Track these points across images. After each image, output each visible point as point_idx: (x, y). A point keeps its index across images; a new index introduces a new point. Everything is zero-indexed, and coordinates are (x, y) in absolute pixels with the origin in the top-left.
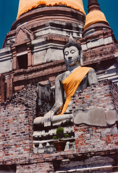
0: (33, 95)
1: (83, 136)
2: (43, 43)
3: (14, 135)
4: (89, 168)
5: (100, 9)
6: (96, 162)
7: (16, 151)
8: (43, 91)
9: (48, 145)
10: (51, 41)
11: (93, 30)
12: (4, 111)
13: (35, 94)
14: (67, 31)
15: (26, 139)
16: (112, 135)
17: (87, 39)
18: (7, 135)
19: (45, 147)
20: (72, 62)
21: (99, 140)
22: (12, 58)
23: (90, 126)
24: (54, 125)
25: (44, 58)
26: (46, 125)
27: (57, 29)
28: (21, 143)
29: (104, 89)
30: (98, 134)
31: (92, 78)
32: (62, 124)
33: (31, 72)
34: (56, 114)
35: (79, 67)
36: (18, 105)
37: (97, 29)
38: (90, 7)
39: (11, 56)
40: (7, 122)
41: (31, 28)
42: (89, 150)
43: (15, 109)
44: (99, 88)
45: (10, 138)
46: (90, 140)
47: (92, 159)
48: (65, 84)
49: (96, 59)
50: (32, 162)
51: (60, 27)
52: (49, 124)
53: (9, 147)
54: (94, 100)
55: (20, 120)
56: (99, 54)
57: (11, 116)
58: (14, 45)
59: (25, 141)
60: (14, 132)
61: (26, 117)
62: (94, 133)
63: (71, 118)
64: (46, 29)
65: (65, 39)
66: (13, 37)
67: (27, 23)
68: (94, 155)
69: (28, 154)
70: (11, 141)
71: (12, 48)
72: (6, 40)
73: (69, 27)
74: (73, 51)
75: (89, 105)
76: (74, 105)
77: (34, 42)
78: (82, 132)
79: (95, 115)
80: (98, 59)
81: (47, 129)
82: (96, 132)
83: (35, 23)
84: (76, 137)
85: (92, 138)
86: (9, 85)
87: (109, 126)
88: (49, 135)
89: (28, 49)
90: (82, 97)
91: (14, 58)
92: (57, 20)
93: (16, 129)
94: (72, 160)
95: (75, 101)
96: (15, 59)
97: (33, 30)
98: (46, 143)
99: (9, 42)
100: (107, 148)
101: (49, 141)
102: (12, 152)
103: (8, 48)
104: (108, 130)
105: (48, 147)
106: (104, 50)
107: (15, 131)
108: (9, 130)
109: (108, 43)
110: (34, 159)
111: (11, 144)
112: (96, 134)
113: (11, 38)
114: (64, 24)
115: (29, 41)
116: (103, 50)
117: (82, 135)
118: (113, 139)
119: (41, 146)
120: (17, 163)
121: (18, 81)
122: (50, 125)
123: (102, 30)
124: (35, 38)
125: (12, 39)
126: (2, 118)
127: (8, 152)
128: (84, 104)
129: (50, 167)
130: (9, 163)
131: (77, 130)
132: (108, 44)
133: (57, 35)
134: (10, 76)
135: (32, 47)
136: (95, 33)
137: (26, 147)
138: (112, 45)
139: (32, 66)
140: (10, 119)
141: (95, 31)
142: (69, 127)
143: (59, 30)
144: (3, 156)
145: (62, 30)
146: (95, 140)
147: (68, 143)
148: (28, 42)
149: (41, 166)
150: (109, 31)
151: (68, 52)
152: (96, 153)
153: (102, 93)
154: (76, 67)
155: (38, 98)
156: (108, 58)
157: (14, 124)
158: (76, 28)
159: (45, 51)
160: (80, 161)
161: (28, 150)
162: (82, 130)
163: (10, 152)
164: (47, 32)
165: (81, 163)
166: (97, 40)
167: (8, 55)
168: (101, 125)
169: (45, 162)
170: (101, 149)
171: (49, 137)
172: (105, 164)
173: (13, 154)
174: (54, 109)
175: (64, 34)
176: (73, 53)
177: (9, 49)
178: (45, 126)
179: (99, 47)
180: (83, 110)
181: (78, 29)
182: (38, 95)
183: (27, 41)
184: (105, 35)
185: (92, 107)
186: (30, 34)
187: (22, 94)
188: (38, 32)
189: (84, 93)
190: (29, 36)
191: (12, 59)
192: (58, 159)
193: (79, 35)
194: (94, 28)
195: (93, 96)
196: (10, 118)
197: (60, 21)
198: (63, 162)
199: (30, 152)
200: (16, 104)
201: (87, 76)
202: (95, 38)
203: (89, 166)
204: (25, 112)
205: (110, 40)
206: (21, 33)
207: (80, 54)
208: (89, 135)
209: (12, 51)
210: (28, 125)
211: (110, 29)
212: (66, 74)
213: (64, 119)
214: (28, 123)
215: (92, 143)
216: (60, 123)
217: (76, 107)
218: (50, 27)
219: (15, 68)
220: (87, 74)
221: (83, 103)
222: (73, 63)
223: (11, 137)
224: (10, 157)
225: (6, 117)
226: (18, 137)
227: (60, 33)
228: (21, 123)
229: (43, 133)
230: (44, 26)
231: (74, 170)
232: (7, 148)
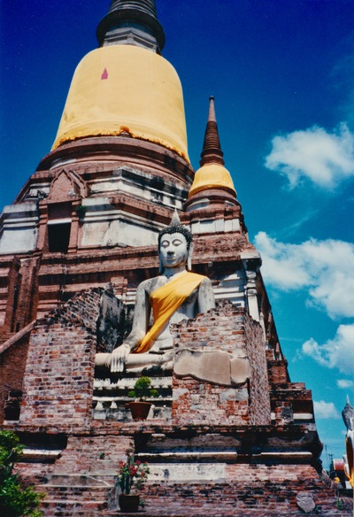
0: (93, 311)
1: (188, 396)
2: (105, 207)
3: (59, 382)
4: (198, 453)
5: (223, 163)
6: (210, 443)
7: (59, 411)
8: (110, 305)
9: (114, 406)
10: (121, 206)
11: (207, 200)
12: (46, 334)
13: (97, 309)
14: (152, 191)
15: (83, 391)
16: (237, 402)
17: (193, 216)
18: (46, 379)
19: (108, 410)
20: (173, 261)
21: (214, 407)
22: (38, 226)
23: (200, 381)
24: (129, 370)
25: (103, 238)
26: (113, 369)
27: (134, 185)
28: (72, 397)
29: (233, 321)
30: (213, 396)
31: (206, 296)
32: (144, 371)
33: (77, 261)
34: (133, 351)
35: (185, 271)
36: (73, 327)
37: (214, 199)
38: (206, 156)
39: (37, 221)
40: (48, 355)
41: (82, 173)
42: (196, 422)
43: (68, 334)
44: (224, 318)
45: (51, 386)
46: (199, 406)
47: (204, 438)
48: (157, 299)
49: (205, 256)
50: (98, 433)
51: (141, 182)
52: (119, 368)
53: (46, 402)
54: (214, 337)
55: (74, 355)
56: (212, 248)
57: (58, 346)
58: (45, 201)
59: (79, 394)
60: (59, 376)
61: (87, 351)
62: (207, 395)
63: (162, 363)
64: (113, 181)
65: (148, 207)
66: (44, 184)
67: (75, 160)
68: (209, 432)
69: (82, 419)
70: (52, 392)
71: (40, 207)
72: (28, 188)
73: (157, 183)
74: (177, 242)
75: (204, 345)
76: (177, 341)
77: (86, 202)
78: (186, 391)
79: (213, 363)
80: (209, 257)
81: (115, 377)
82: (210, 393)
83: (92, 163)
84: (174, 398)
85: (202, 402)
86: (26, 280)
87: (235, 386)
88: (117, 387)
89: (74, 213)
90: (193, 328)
91: (41, 226)
92: (137, 168)
93: (66, 371)
94: (169, 435)
95: (180, 334)
96: (43, 229)
97: (88, 177)
98: (110, 403)
99: (34, 192)
100: (228, 422)
101: (117, 398)
102: (52, 412)
103: (31, 205)
104: (232, 392)
105: (114, 410)
106: (223, 243)
107: (63, 374)
108: (50, 370)
109: (230, 230)
110: (101, 428)
111: (51, 397)
112: (210, 396)
113: (38, 185)
114: (149, 176)
115: (77, 198)
116: (220, 242)
117: (186, 394)
118: (239, 408)
119: (99, 406)
120: (67, 432)
121: (48, 275)
122: (122, 370)
123: (223, 203)
124: (90, 194)
125: (42, 187)
126: (39, 346)
127: (43, 412)
128: (195, 342)
129: (131, 444)
130: (53, 430)
131: (177, 385)
132: (231, 233)
133: (133, 196)
134: (29, 262)
135: (81, 212)
136: (209, 208)
137: (80, 405)
138: (237, 235)
139: (76, 248)
140: (54, 350)
141: (211, 203)
142: (157, 379)
143: (139, 187)
144: (33, 417)
145: (143, 188)
146: (207, 407)
147: (153, 406)
148: (75, 201)
149: (114, 442)
150: (236, 208)
151: (168, 242)
152: (213, 429)
153: (229, 327)
154: (179, 271)
155: (101, 317)
156: (228, 257)
157: (62, 361)
158: (169, 187)
159: (108, 223)
160: (183, 439)
161: (83, 411)
162: (187, 387)
163: (48, 411)
164: (114, 187)
165: (185, 443)
166: (212, 221)
167: (29, 219)
168: (220, 382)
169: (120, 434)
170: (217, 423)
171: (116, 392)
172: (224, 449)
173: (52, 416)
174: (131, 343)
175: (147, 195)
176: (177, 245)
177: (34, 208)
178: (112, 371)
179: (213, 234)
180: (193, 352)
181: (174, 190)
182: (101, 311)
183: (74, 198)
184: (228, 214)
185: (208, 349)
186: (81, 185)
187: (76, 307)
188: (96, 183)
189: (197, 322)
190: (77, 189)
191: (36, 229)
192: (145, 431)
193: (174, 203)
194: (209, 197)
195: (212, 330)
196: (56, 349)
197: (142, 170)
198: (153, 437)
199: (87, 415)
200: (70, 326)
201: (198, 291)
202: (208, 217)
203: (198, 449)
204: (86, 341)
205: (234, 225)
206: (62, 179)
207: (188, 249)
208: (198, 396)
209: (39, 212)
210: (89, 367)
211: (237, 204)
212: (158, 281)
213: (149, 363)
214: (88, 362)
215: (201, 412)
216: (140, 369)
217: (181, 344)
218: (121, 177)
219: (41, 246)
220: (198, 287)
221: (194, 340)
222: (174, 263)
223: (53, 383)
224: (47, 421)
225: (48, 347)
226: (67, 386)
227: (138, 192)
228: (75, 360)
229: (107, 384)
230: (110, 174)
231: (171, 454)
232: (43, 403)
